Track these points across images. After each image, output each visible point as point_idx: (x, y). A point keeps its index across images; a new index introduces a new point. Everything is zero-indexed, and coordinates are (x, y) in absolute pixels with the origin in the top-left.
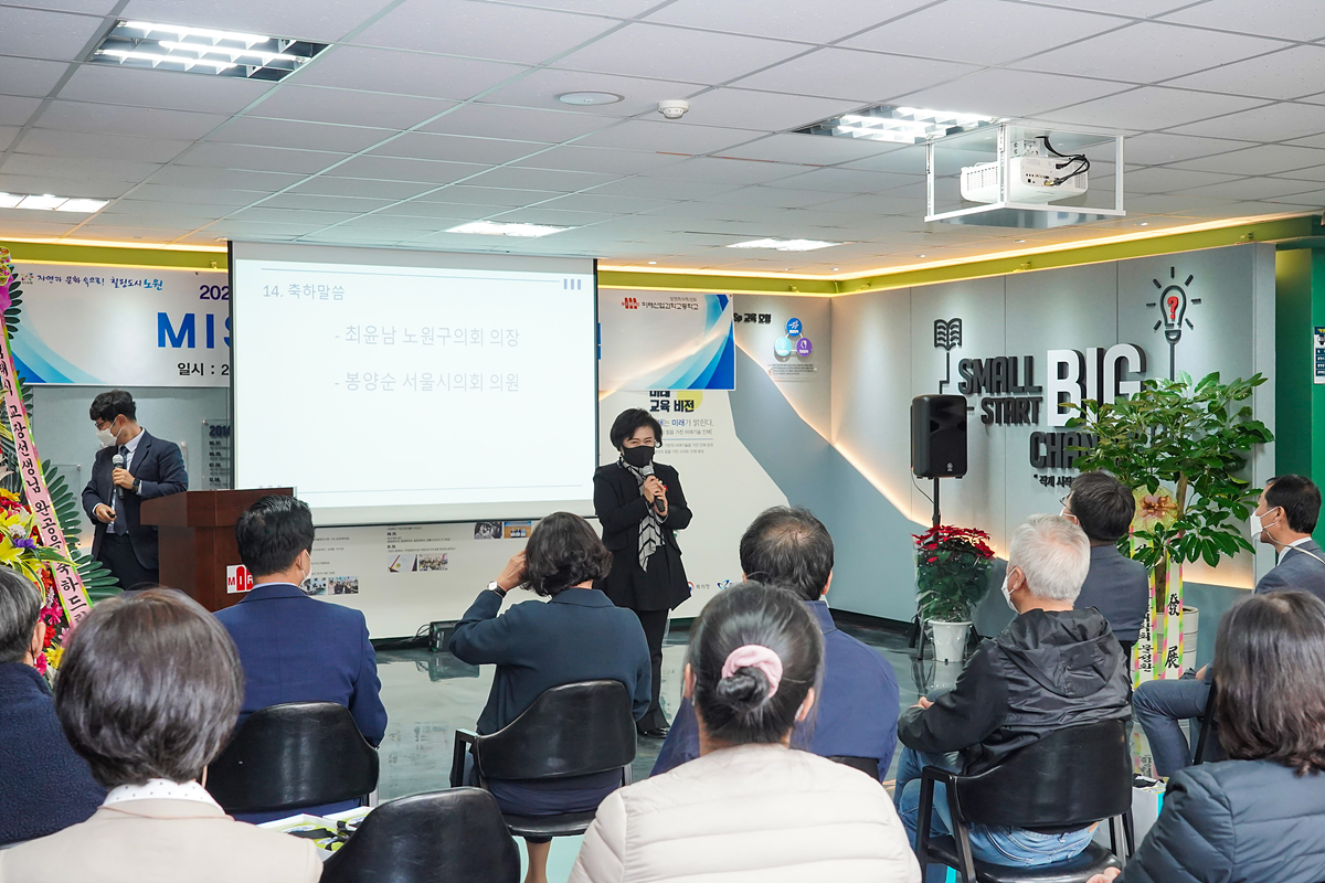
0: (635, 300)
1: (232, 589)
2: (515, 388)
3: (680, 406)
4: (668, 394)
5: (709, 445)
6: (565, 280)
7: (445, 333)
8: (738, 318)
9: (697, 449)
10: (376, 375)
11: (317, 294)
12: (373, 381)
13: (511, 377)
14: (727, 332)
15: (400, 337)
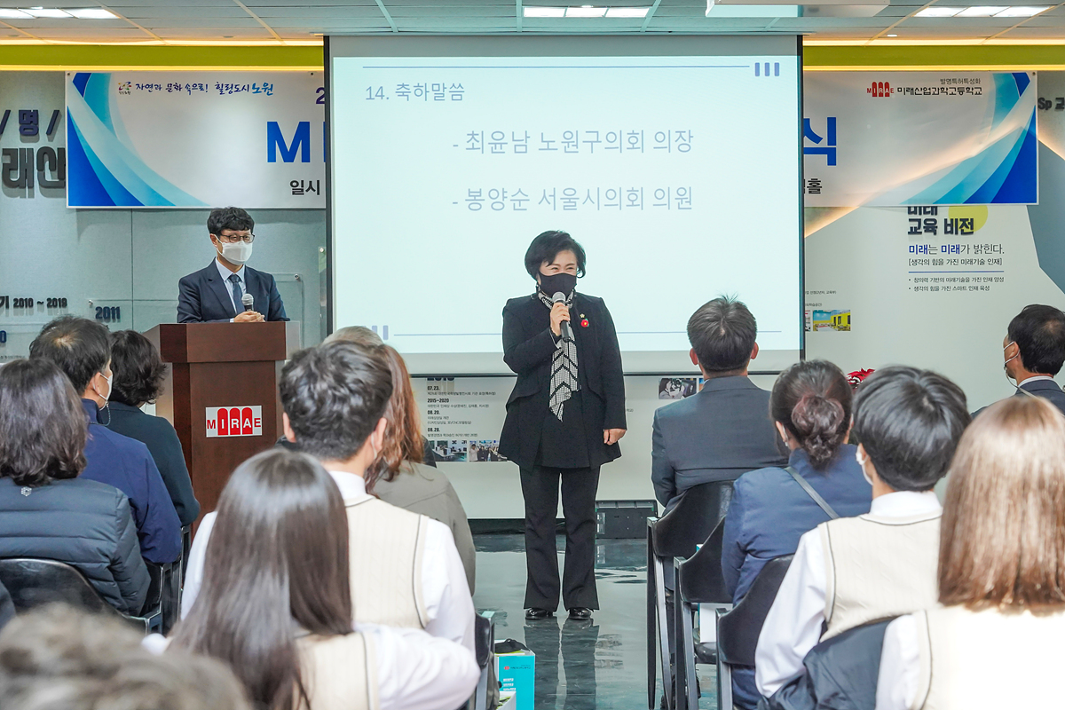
0: (887, 85)
1: (212, 433)
2: (687, 205)
3: (951, 227)
4: (934, 210)
5: (997, 279)
6: (757, 65)
7: (593, 137)
8: (1044, 104)
9: (979, 285)
10: (504, 192)
11: (431, 95)
12: (500, 199)
13: (682, 192)
14: (1026, 125)
15: (534, 143)
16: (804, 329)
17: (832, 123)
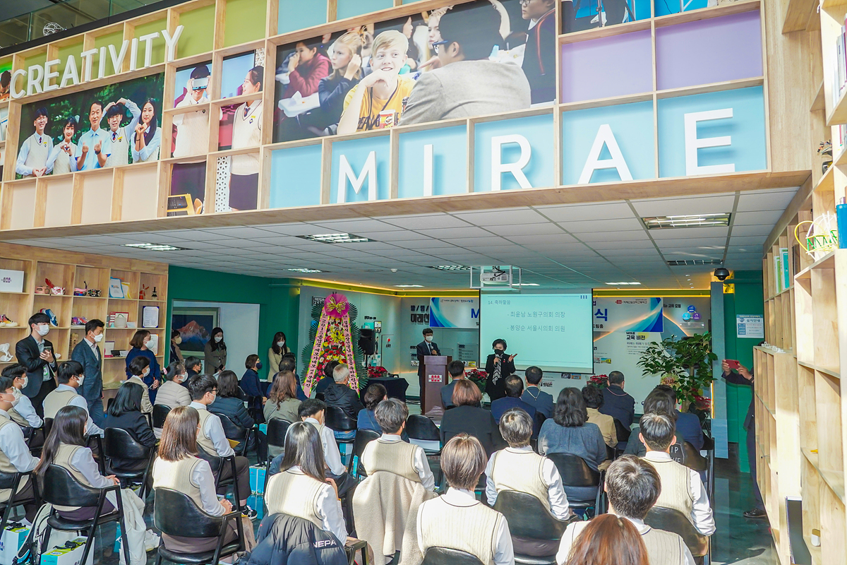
0: (621, 301)
1: (430, 381)
2: (564, 330)
3: (639, 338)
4: (634, 333)
6: (581, 296)
7: (541, 313)
8: (665, 306)
10: (519, 326)
12: (518, 328)
13: (562, 327)
14: (659, 311)
15: (526, 315)
16: (593, 362)
17: (606, 310)
